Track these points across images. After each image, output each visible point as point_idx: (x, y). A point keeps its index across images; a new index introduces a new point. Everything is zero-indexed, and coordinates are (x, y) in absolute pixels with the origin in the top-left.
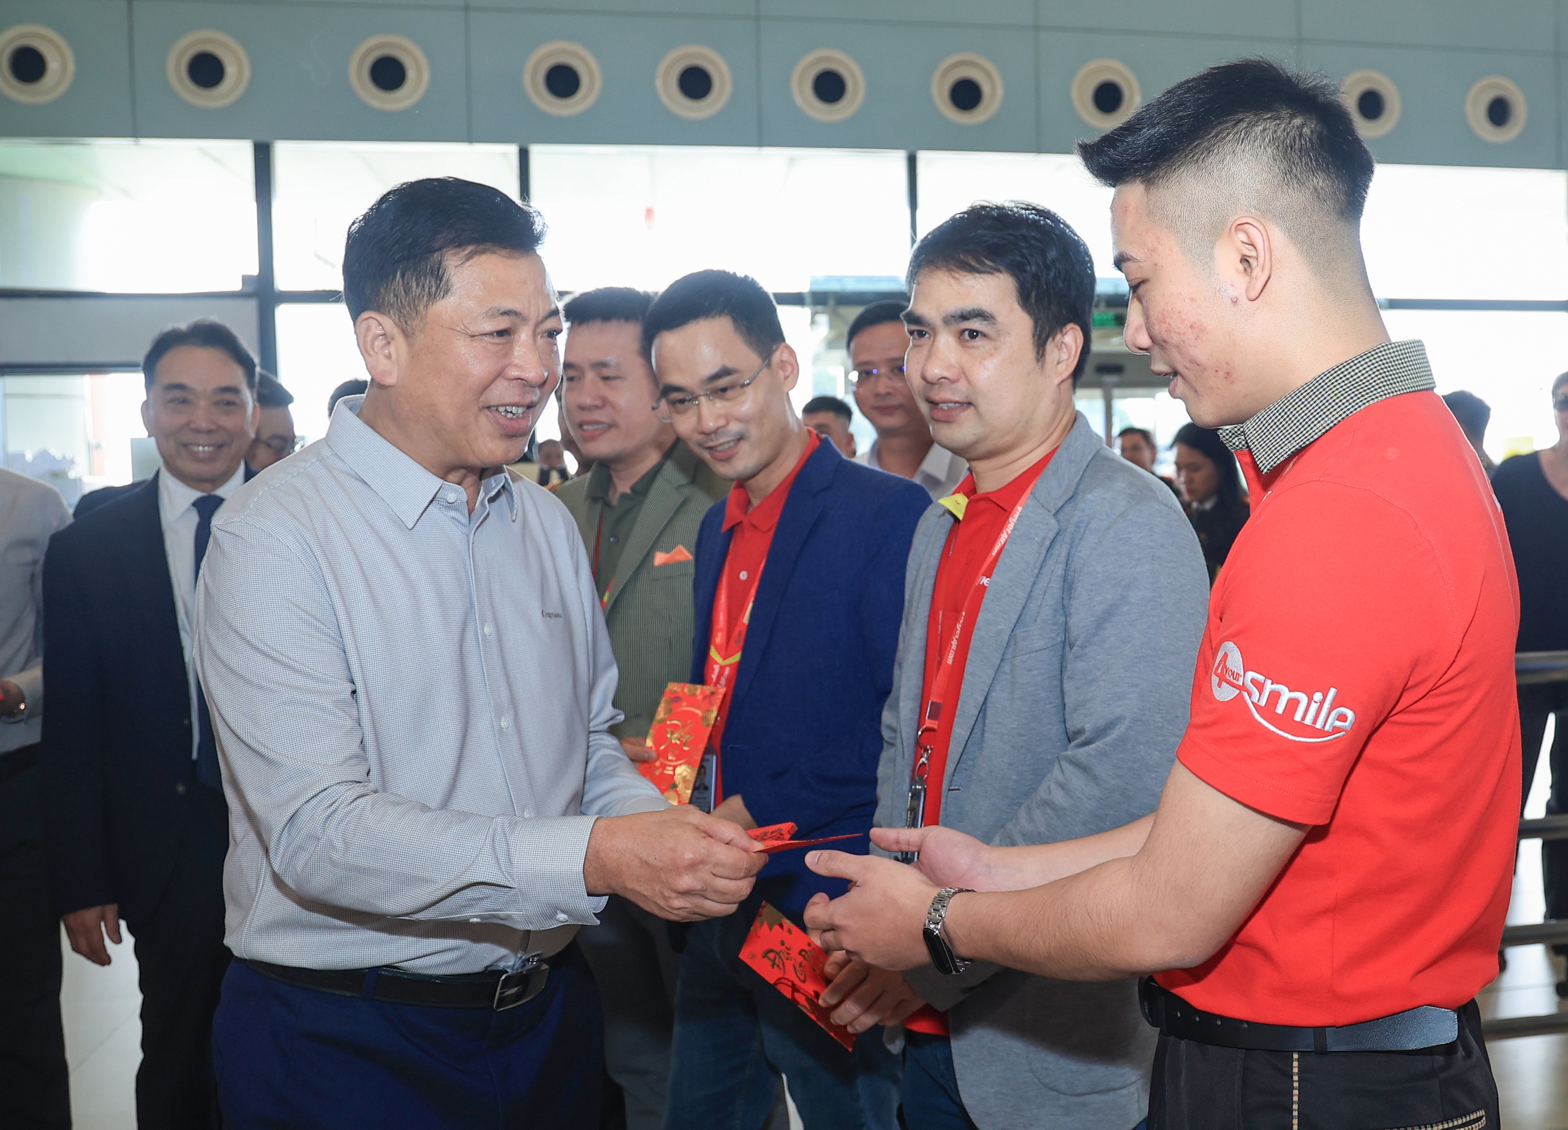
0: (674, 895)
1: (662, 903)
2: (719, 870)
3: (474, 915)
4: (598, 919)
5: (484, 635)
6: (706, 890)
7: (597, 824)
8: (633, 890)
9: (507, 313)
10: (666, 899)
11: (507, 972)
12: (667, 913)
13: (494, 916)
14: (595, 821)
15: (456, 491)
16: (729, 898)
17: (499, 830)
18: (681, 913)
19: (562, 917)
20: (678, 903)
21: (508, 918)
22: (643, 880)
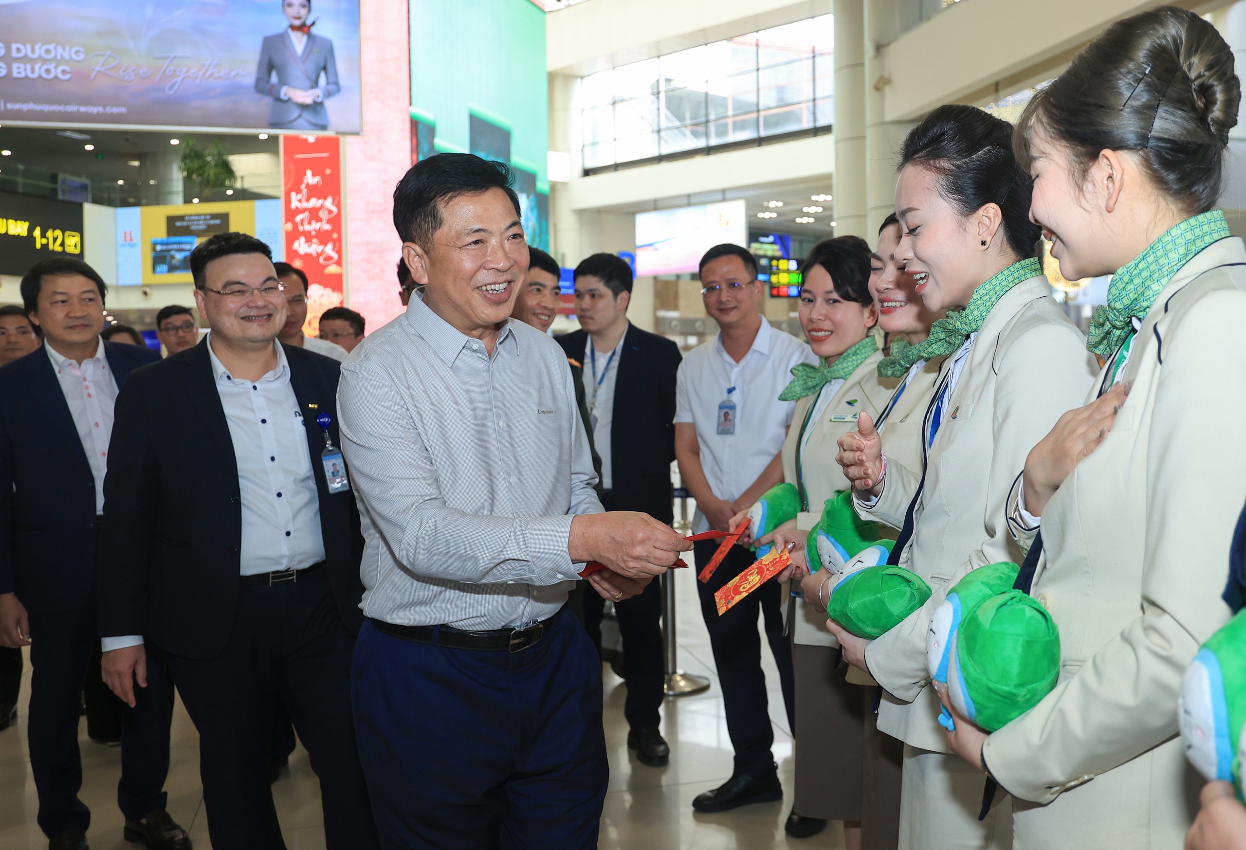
0: (630, 559)
1: (622, 565)
2: (658, 545)
3: (510, 579)
4: (581, 576)
5: (499, 427)
6: (649, 557)
7: (574, 519)
8: (605, 557)
9: (478, 231)
10: (624, 561)
11: (515, 629)
12: (626, 571)
13: (521, 579)
14: (574, 518)
15: (477, 343)
16: (662, 562)
17: (518, 528)
18: (633, 571)
19: (560, 576)
20: (632, 564)
21: (530, 579)
22: (611, 550)
